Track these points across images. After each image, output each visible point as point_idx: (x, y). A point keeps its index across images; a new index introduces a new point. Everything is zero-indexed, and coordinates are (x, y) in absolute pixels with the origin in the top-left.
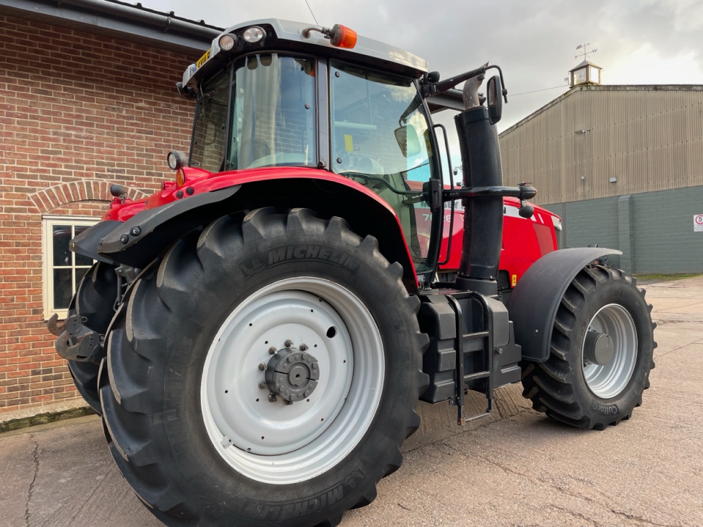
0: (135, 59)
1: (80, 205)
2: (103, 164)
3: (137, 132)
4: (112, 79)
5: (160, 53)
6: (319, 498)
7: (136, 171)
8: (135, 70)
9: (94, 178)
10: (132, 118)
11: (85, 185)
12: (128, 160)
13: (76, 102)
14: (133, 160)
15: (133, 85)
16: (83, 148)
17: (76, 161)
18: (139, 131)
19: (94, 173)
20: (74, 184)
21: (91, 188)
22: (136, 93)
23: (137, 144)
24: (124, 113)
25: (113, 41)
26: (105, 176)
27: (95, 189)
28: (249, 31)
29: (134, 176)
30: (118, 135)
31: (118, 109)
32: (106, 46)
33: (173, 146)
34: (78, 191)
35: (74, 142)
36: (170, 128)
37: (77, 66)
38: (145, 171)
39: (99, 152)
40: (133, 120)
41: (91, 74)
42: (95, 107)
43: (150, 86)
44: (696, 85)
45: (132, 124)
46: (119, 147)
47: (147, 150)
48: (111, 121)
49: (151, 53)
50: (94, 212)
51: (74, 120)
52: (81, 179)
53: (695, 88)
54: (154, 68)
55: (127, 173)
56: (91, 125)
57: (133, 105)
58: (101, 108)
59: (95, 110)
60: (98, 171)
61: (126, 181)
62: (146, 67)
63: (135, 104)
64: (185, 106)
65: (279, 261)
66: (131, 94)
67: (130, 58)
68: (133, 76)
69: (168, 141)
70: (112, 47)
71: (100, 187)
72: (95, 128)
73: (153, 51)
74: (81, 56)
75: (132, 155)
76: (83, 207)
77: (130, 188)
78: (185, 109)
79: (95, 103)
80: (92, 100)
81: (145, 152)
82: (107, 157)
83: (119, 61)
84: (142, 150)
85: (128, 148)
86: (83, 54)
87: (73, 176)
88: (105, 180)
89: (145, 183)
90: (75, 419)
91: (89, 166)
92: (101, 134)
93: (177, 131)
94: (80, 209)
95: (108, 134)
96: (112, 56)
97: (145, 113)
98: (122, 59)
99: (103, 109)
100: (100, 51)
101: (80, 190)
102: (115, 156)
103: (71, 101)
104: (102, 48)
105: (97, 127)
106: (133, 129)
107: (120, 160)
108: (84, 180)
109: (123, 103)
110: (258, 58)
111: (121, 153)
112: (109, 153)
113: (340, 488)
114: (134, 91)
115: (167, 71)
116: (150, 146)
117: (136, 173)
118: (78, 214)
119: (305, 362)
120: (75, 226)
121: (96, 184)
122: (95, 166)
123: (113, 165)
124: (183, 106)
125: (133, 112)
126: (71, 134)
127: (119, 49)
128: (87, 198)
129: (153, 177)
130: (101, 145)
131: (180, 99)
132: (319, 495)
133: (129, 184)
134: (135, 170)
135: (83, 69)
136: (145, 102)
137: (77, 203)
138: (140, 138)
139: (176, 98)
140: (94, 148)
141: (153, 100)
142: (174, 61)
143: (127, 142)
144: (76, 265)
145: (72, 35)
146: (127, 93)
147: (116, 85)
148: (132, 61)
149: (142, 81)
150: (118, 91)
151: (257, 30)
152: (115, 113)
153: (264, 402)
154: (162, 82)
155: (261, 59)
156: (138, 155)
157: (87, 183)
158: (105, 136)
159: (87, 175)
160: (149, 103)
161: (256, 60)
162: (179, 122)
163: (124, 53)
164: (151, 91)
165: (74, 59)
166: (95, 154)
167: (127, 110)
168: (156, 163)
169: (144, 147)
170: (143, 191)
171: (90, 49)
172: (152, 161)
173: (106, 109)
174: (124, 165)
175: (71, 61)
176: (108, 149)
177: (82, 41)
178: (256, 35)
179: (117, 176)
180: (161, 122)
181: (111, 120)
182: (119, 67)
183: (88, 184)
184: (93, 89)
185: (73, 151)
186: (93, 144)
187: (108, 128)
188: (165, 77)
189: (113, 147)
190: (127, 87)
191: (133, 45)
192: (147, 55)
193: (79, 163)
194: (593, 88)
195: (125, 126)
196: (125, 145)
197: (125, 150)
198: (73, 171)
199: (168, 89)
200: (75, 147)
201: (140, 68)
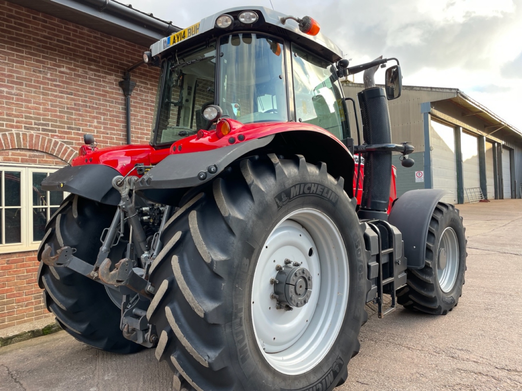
0: (59, 31)
1: (10, 152)
2: (31, 118)
3: (60, 93)
4: (39, 46)
5: (79, 28)
6: (321, 382)
7: (59, 126)
8: (58, 41)
9: (23, 130)
10: (55, 80)
11: (15, 136)
12: (52, 116)
13: (8, 63)
14: (56, 116)
15: (56, 52)
16: (13, 103)
17: (8, 115)
18: (61, 92)
19: (23, 125)
20: (6, 134)
21: (20, 138)
22: (59, 60)
23: (59, 103)
24: (49, 76)
25: (41, 14)
26: (32, 129)
27: (23, 140)
28: (244, 14)
29: (57, 129)
30: (44, 94)
31: (44, 72)
32: (34, 18)
33: (89, 106)
34: (9, 141)
35: (6, 98)
36: (86, 91)
37: (10, 32)
38: (66, 125)
39: (27, 107)
40: (57, 82)
41: (21, 41)
42: (25, 69)
43: (71, 55)
44: (416, 87)
45: (55, 86)
46: (44, 104)
47: (68, 108)
48: (38, 82)
49: (72, 27)
50: (22, 159)
51: (6, 79)
52: (12, 131)
53: (415, 88)
54: (73, 40)
55: (52, 127)
56: (21, 84)
57: (56, 70)
58: (29, 70)
59: (24, 72)
60: (26, 124)
61: (50, 133)
62: (68, 39)
63: (58, 69)
64: (99, 74)
65: (296, 196)
66: (55, 60)
67: (54, 30)
68: (57, 46)
69: (85, 101)
70: (40, 20)
71: (28, 138)
72: (24, 87)
73: (73, 26)
74: (13, 25)
75: (56, 111)
76: (13, 154)
77: (54, 140)
78: (99, 76)
79: (25, 66)
80: (22, 63)
81: (66, 110)
82: (34, 112)
83: (45, 31)
84: (64, 108)
85: (52, 106)
86: (15, 23)
87: (4, 128)
88: (32, 132)
89: (66, 136)
90: (25, 341)
91: (18, 119)
92: (29, 92)
93: (92, 93)
94: (10, 156)
95: (35, 92)
96: (40, 27)
97: (66, 77)
98: (47, 30)
99: (31, 71)
100: (30, 22)
101: (10, 140)
102: (41, 112)
103: (4, 62)
104: (31, 19)
105: (26, 86)
106: (56, 90)
107: (46, 116)
108: (14, 131)
109: (48, 68)
110: (241, 36)
111: (46, 110)
112: (35, 108)
113: (332, 373)
114: (57, 58)
115: (84, 44)
116: (71, 105)
117: (59, 127)
118: (8, 161)
119: (305, 276)
120: (5, 172)
121: (24, 135)
122: (24, 119)
123: (39, 119)
124: (97, 73)
125: (56, 75)
126: (4, 91)
127: (46, 22)
128: (17, 147)
129: (73, 131)
130: (29, 102)
131: (95, 68)
132: (321, 380)
133: (53, 136)
134: (58, 124)
135: (14, 36)
136: (66, 67)
137: (7, 151)
138: (62, 97)
139: (92, 67)
140: (23, 103)
141: (72, 67)
142: (90, 36)
143: (51, 101)
144: (6, 205)
145: (6, 6)
146: (51, 59)
147: (43, 52)
148: (56, 32)
149: (64, 50)
150: (44, 57)
151: (251, 14)
152: (41, 75)
153: (274, 310)
154: (80, 52)
155: (243, 38)
156: (60, 112)
157: (16, 133)
158: (33, 94)
159: (17, 127)
160: (70, 69)
161: (239, 38)
162: (94, 86)
163: (50, 25)
164: (71, 59)
165: (7, 26)
166: (24, 109)
167: (51, 74)
168: (75, 119)
169: (66, 106)
170: (65, 142)
171: (21, 19)
172: (72, 118)
173: (34, 71)
174: (48, 120)
175: (5, 28)
176: (35, 105)
177: (14, 12)
178: (250, 18)
179: (42, 129)
180: (80, 85)
181: (38, 80)
182: (45, 37)
183: (18, 135)
184: (23, 53)
185: (4, 105)
186: (22, 100)
187: (35, 87)
188: (82, 48)
189: (40, 104)
190: (51, 54)
191: (57, 19)
192: (68, 29)
193: (10, 116)
194: (350, 85)
195: (50, 87)
196: (49, 103)
197: (50, 107)
198: (5, 123)
199: (85, 58)
200: (6, 102)
201: (63, 39)
